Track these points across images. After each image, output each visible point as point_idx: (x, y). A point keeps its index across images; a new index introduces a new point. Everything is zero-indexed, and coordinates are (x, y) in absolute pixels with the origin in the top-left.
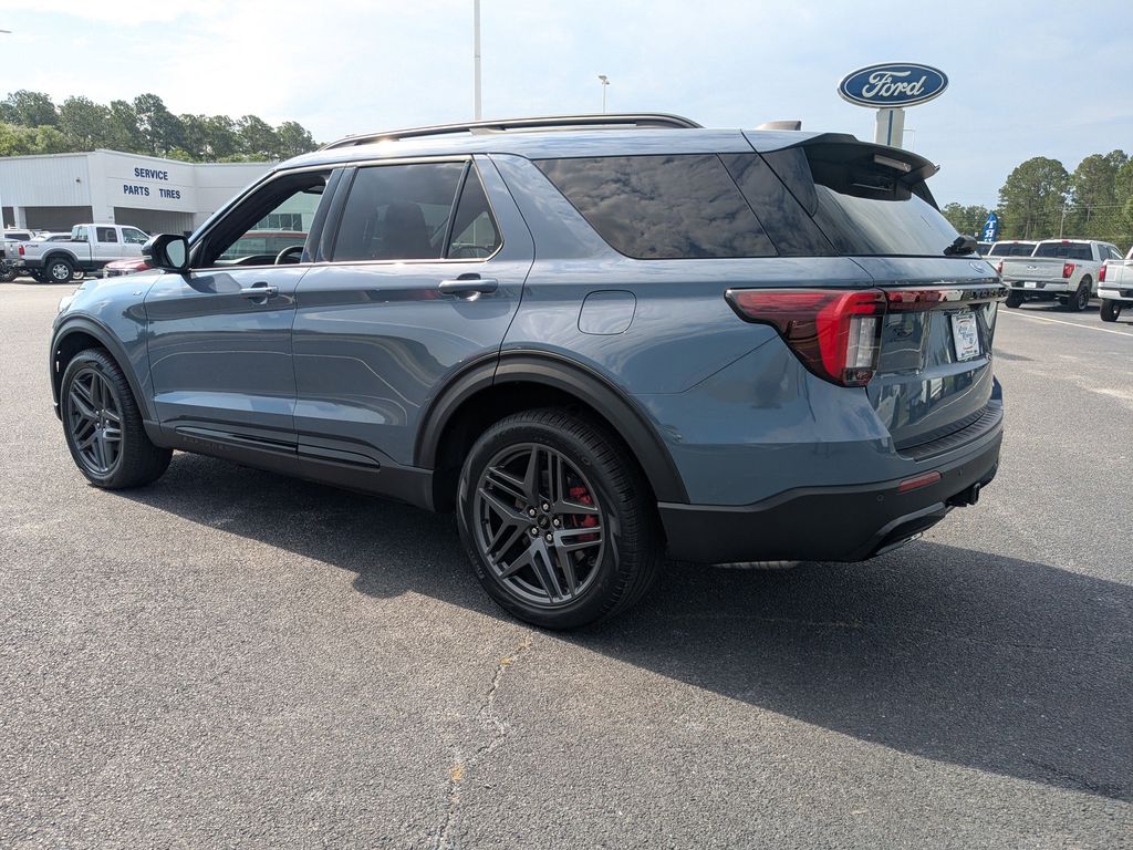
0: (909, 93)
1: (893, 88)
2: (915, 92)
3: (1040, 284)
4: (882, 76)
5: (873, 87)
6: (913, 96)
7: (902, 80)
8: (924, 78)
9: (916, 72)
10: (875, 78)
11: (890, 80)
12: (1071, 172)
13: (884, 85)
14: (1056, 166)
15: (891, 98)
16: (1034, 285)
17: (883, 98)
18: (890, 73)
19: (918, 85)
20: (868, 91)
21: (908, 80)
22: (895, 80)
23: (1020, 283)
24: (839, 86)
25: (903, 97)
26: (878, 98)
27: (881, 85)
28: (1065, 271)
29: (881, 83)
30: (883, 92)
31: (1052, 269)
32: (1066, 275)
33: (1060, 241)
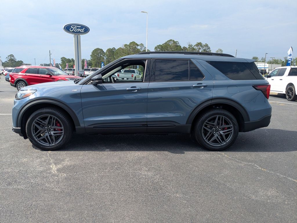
0: (81, 31)
1: (77, 30)
2: (82, 31)
3: (127, 79)
4: (74, 27)
5: (72, 29)
6: (82, 32)
7: (79, 28)
8: (84, 28)
9: (82, 27)
10: (72, 27)
11: (76, 28)
12: (105, 52)
13: (75, 29)
14: (102, 50)
15: (77, 32)
16: (126, 79)
17: (75, 32)
18: (76, 26)
19: (83, 30)
20: (71, 30)
21: (80, 28)
22: (77, 28)
23: (123, 79)
24: (63, 28)
25: (79, 32)
26: (73, 32)
27: (74, 29)
28: (132, 76)
29: (74, 28)
30: (75, 31)
31: (129, 75)
32: (132, 77)
33: (128, 69)
